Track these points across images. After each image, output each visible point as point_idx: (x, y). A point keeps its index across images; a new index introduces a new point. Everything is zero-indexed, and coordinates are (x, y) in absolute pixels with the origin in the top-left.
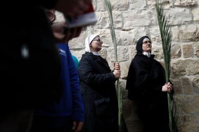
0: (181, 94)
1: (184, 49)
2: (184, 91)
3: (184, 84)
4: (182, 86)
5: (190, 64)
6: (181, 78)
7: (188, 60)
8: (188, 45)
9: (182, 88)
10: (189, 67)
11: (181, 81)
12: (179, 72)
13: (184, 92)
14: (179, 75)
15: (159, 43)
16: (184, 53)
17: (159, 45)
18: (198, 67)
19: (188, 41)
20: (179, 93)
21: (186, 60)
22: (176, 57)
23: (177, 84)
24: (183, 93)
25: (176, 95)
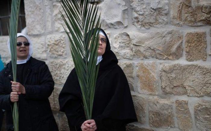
0: (171, 127)
1: (188, 42)
2: (178, 124)
3: (178, 111)
4: (176, 115)
5: (194, 75)
6: (174, 98)
7: (193, 65)
8: (197, 34)
9: (175, 118)
10: (193, 81)
11: (174, 105)
12: (172, 88)
13: (176, 125)
14: (171, 93)
15: (143, 28)
16: (188, 50)
17: (144, 33)
18: (210, 83)
19: (199, 24)
20: (168, 126)
21: (189, 66)
22: (171, 57)
23: (166, 110)
24: (175, 127)
25: (163, 127)
